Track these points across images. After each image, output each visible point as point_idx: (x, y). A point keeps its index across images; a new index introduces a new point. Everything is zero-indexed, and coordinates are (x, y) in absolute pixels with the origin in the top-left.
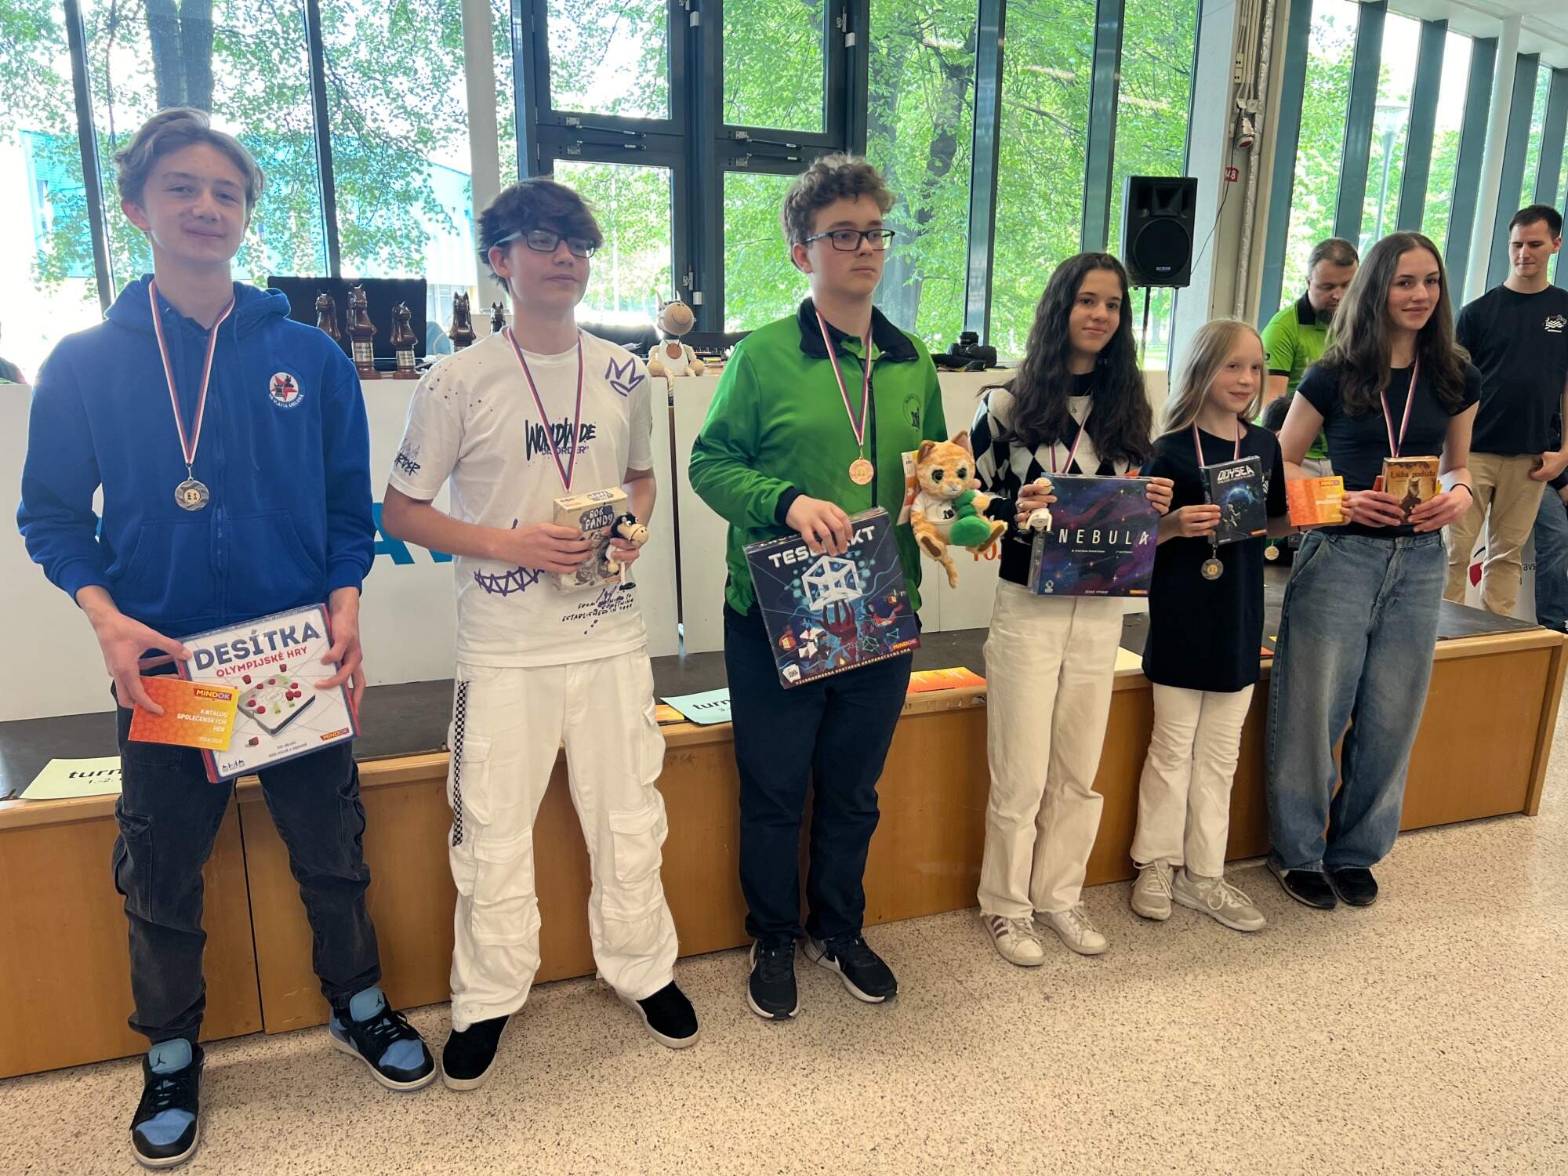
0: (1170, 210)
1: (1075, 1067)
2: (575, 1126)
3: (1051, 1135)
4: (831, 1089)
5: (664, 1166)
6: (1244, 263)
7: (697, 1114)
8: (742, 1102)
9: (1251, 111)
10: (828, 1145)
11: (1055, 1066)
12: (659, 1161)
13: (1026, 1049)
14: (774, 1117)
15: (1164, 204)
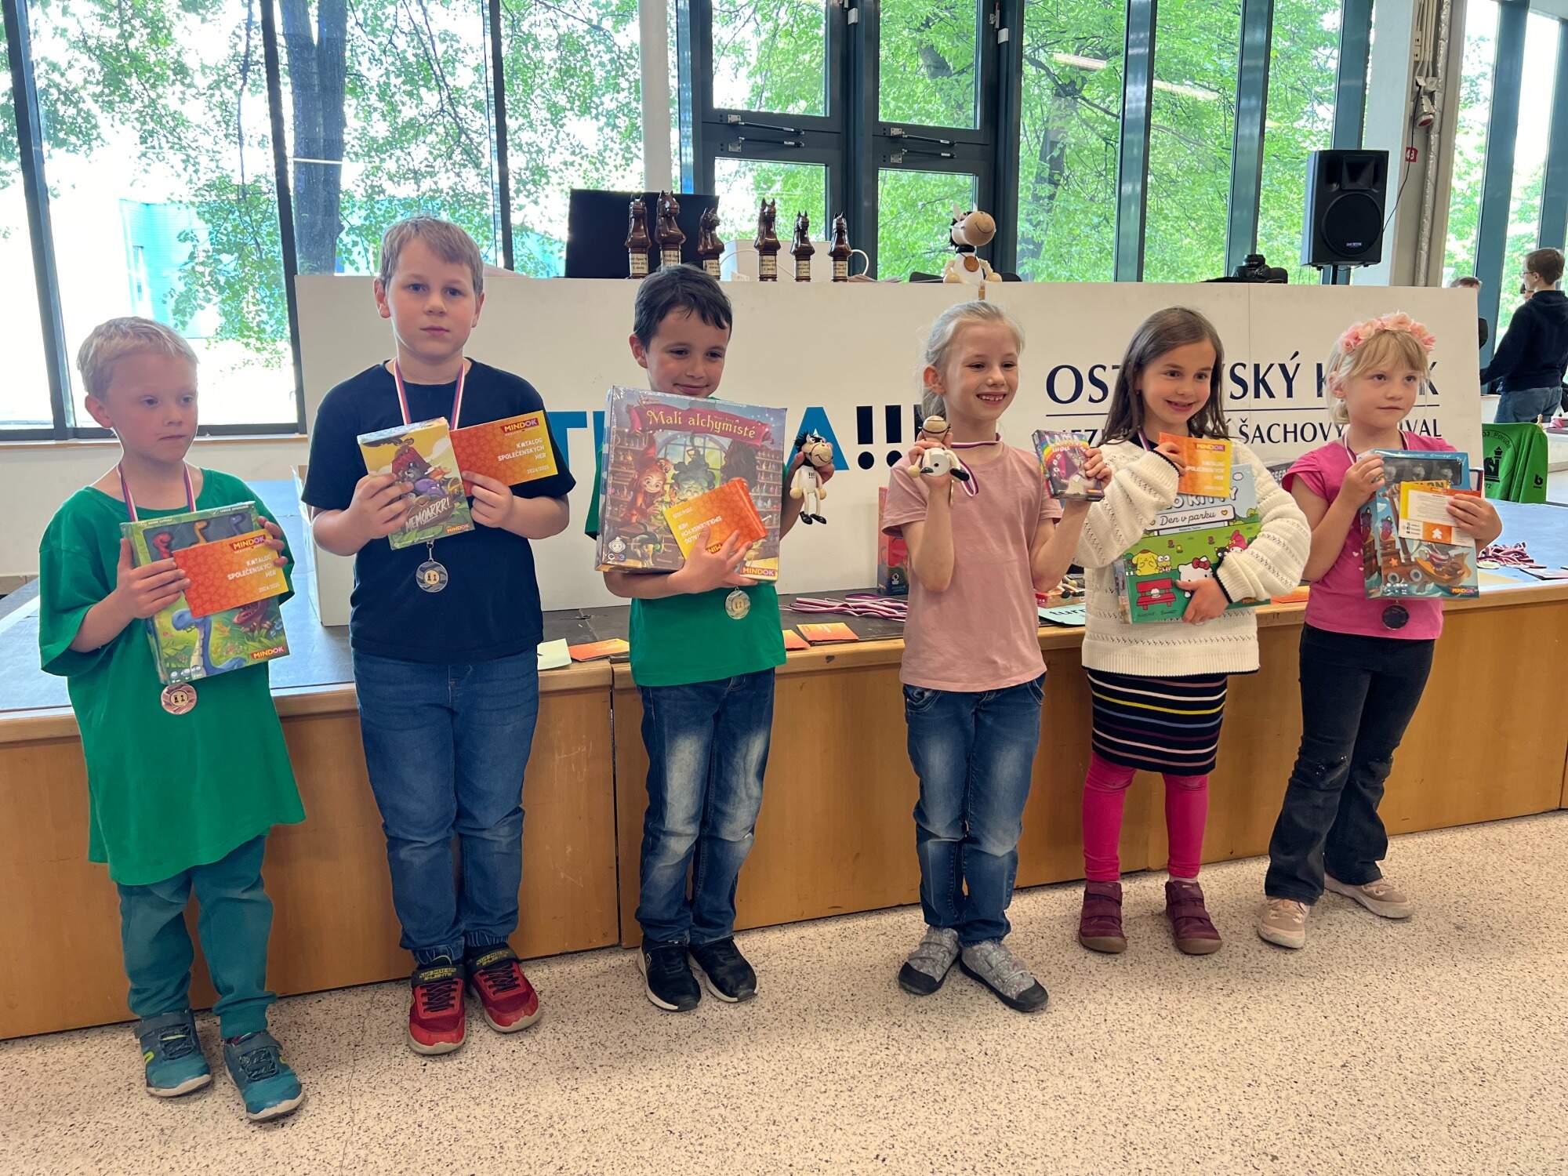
0: (1362, 183)
1: (1529, 992)
2: (996, 1037)
3: (1540, 1054)
4: (1262, 1008)
5: (1115, 1077)
6: (1425, 246)
7: (1125, 1029)
8: (1169, 1018)
9: (1431, 89)
10: (1290, 1062)
11: (1506, 991)
12: (1106, 1072)
13: (1464, 974)
14: (1213, 1033)
15: (1354, 177)
